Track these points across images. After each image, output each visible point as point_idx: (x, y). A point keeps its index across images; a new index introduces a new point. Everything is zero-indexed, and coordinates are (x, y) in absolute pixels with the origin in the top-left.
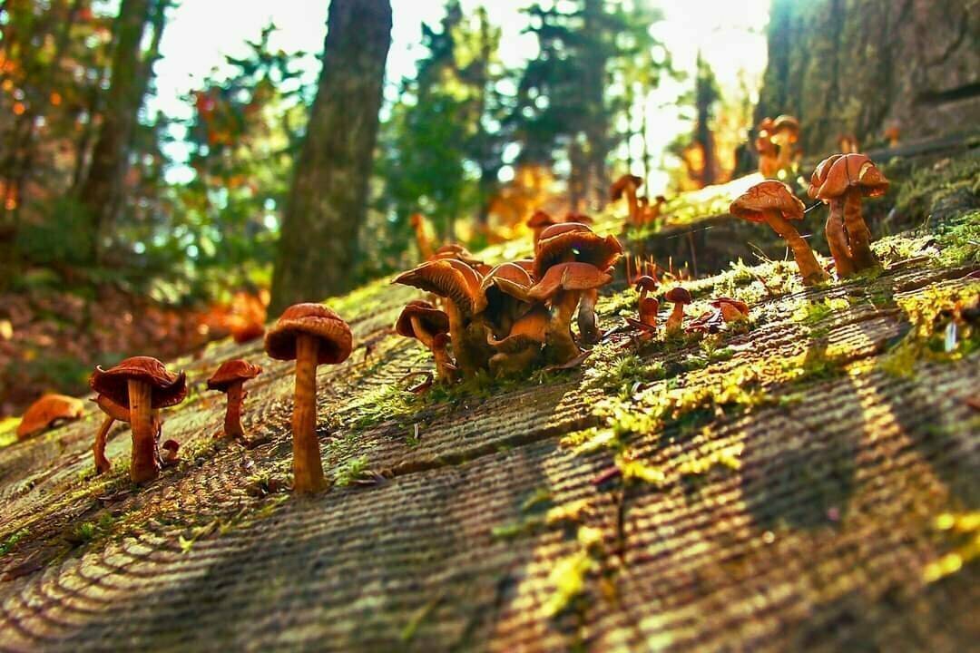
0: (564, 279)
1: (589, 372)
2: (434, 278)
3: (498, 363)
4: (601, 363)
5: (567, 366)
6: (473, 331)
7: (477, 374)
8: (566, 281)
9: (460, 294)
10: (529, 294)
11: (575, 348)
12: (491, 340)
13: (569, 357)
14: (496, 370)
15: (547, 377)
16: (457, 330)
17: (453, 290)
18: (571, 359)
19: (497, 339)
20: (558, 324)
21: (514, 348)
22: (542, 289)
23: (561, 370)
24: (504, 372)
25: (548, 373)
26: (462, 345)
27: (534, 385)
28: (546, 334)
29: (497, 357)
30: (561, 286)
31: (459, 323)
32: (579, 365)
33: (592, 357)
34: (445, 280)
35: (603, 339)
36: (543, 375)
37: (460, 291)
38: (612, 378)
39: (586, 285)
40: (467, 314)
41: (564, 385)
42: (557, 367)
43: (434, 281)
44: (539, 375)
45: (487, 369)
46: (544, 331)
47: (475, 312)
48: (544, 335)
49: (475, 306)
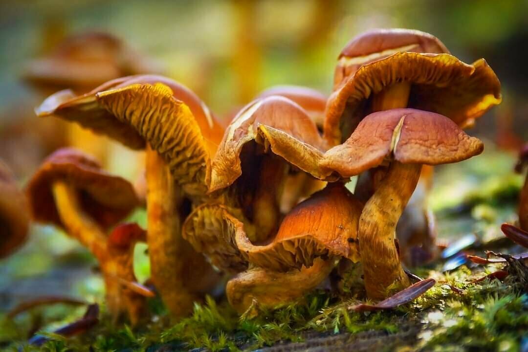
0: (397, 138)
1: (434, 317)
2: (137, 114)
3: (250, 288)
4: (454, 304)
5: (385, 304)
6: (203, 224)
7: (197, 307)
8: (401, 145)
9: (185, 149)
10: (321, 162)
11: (402, 271)
12: (242, 242)
13: (392, 286)
14: (239, 301)
15: (348, 320)
16: (162, 217)
17: (171, 141)
18: (393, 292)
19: (255, 243)
20: (376, 225)
21: (288, 260)
22: (351, 155)
23: (374, 311)
24: (257, 307)
25: (351, 314)
26: (170, 249)
27: (322, 334)
28: (351, 241)
29: (247, 277)
30: (392, 154)
31: (168, 206)
32: (407, 304)
33: (432, 291)
34: (158, 121)
35: (445, 260)
36: (342, 316)
37: (184, 144)
38: (479, 331)
39: (436, 154)
40: (190, 189)
41: (385, 337)
42: (368, 304)
43: (134, 119)
44: (333, 317)
45: (220, 300)
46: (346, 234)
47: (212, 187)
48: (345, 243)
49: (214, 176)
